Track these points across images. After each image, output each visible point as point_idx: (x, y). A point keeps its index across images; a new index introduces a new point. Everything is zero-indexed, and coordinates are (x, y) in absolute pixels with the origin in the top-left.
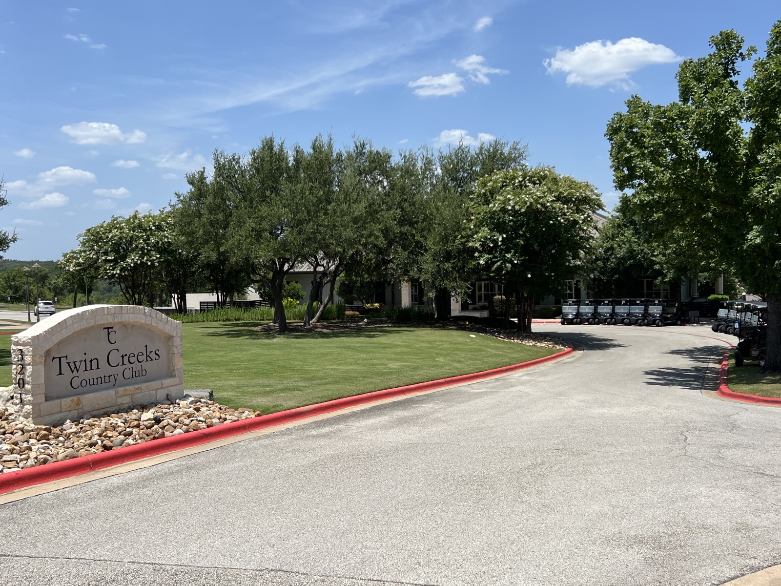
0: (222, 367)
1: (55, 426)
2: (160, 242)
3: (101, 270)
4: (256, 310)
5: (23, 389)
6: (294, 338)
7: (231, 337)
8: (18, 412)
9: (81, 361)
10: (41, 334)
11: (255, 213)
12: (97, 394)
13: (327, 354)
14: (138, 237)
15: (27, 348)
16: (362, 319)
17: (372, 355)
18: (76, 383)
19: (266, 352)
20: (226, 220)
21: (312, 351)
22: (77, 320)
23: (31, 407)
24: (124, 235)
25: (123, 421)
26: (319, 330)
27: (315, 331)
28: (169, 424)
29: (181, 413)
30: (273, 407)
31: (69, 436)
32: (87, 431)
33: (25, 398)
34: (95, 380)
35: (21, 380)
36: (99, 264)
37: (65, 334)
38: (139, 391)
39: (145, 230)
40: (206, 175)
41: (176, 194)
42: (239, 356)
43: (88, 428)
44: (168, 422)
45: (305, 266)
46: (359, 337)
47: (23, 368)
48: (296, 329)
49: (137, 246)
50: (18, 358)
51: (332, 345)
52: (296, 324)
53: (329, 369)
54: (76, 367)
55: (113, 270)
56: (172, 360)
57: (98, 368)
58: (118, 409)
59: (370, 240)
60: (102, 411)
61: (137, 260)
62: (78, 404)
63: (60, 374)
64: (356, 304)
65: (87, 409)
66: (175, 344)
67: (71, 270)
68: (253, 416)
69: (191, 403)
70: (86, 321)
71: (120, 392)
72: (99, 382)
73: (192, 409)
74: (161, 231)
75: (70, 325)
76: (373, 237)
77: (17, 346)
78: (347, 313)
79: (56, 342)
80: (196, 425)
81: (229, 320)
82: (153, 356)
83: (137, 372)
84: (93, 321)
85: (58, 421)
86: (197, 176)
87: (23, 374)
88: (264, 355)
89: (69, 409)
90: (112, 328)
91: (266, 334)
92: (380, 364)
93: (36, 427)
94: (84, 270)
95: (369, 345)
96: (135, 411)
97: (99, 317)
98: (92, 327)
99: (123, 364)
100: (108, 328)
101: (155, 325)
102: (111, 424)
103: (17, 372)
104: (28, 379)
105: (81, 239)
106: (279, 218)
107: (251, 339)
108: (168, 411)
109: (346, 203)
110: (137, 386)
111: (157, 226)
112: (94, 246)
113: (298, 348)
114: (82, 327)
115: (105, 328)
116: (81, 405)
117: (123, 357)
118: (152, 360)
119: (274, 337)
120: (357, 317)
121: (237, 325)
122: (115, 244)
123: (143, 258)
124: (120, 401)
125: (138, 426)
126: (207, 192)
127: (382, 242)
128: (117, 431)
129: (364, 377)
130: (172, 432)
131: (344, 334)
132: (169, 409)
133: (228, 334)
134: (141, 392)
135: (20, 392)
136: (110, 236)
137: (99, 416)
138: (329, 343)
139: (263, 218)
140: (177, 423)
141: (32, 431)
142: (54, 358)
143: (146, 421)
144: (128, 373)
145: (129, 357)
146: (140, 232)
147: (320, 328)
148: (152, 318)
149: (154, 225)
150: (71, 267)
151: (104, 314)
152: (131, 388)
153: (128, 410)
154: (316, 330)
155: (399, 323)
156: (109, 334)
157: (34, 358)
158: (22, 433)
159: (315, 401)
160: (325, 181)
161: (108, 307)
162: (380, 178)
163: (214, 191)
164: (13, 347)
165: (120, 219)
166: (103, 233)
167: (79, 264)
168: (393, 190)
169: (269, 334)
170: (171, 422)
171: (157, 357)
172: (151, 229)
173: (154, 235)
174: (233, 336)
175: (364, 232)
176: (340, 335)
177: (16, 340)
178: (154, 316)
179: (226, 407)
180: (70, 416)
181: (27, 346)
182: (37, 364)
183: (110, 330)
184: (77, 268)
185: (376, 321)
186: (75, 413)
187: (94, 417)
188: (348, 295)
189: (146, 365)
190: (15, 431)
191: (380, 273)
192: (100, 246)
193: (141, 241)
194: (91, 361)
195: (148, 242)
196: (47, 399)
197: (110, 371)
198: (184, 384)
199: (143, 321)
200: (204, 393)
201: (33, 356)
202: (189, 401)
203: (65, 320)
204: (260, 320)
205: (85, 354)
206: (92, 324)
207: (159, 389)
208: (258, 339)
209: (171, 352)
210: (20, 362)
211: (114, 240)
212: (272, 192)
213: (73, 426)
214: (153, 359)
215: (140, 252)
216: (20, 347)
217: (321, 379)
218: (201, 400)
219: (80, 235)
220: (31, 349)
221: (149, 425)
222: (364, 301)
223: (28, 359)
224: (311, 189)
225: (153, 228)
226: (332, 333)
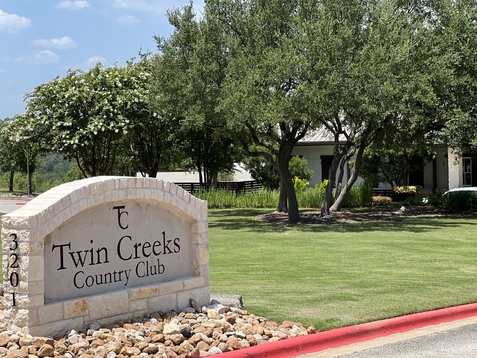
0: (231, 268)
1: (57, 338)
2: (129, 103)
3: (55, 140)
4: (248, 194)
5: (17, 288)
6: (311, 231)
7: (227, 229)
8: (10, 318)
9: (87, 251)
10: (40, 214)
11: (259, 62)
12: (107, 296)
13: (366, 252)
14: (101, 97)
15: (22, 231)
16: (398, 207)
17: (429, 256)
18: (80, 280)
19: (280, 249)
20: (220, 70)
21: (343, 249)
22: (83, 196)
23: (27, 311)
24: (84, 94)
25: (142, 334)
26: (343, 220)
27: (337, 223)
28: (201, 340)
29: (212, 325)
30: (327, 321)
31: (77, 352)
32: (97, 346)
33: (20, 299)
34: (104, 277)
35: (15, 275)
36: (52, 133)
37: (69, 214)
38: (157, 294)
39: (110, 88)
40: (193, 11)
41: (156, 38)
42: (247, 254)
43: (99, 342)
44: (201, 336)
45: (318, 133)
46: (400, 230)
47: (17, 258)
48: (310, 220)
49: (101, 109)
50: (11, 245)
51: (368, 241)
52: (309, 213)
53: (379, 273)
54: (80, 259)
55: (70, 138)
56: (195, 253)
57: (107, 261)
58: (131, 317)
59: (415, 97)
60: (112, 320)
61: (102, 126)
62: (83, 309)
63: (62, 267)
64: (382, 186)
65: (94, 315)
66: (199, 232)
67: (17, 140)
68: (305, 333)
69: (221, 312)
70: (94, 198)
71: (134, 295)
72: (108, 280)
73: (224, 320)
74: (131, 88)
75: (75, 203)
76: (419, 92)
77: (10, 229)
78: (375, 198)
79: (58, 225)
80: (236, 342)
81: (217, 207)
82: (172, 246)
83: (153, 268)
84: (101, 197)
85: (60, 331)
86: (182, 12)
87: (18, 267)
88: (280, 253)
89: (73, 315)
90: (123, 207)
91: (272, 225)
92: (448, 269)
93: (36, 338)
94: (33, 140)
95: (420, 242)
96: (154, 320)
97: (108, 192)
98: (100, 205)
99: (136, 257)
100: (119, 208)
101: (175, 205)
102: (128, 337)
103: (9, 264)
104: (23, 274)
105: (29, 99)
106: (292, 68)
107: (254, 231)
108: (195, 321)
109: (383, 45)
110: (154, 287)
111: (125, 82)
112: (45, 109)
113: (322, 244)
114: (89, 206)
115: (115, 208)
116: (87, 311)
117: (136, 247)
118: (171, 252)
119: (285, 230)
120: (388, 204)
121: (229, 214)
122: (72, 106)
123: (109, 125)
124: (133, 306)
125: (162, 341)
126: (196, 33)
127: (432, 99)
128: (138, 347)
129: (435, 285)
130: (207, 351)
131: (379, 226)
132: (196, 319)
133: (221, 225)
134: (159, 295)
135: (12, 291)
136: (66, 96)
137: (110, 326)
138: (362, 238)
139: (270, 69)
140: (211, 339)
141: (31, 344)
142: (54, 247)
143: (171, 334)
144: (142, 270)
145: (143, 248)
146: (105, 90)
147: (343, 218)
148: (172, 195)
149: (121, 81)
150: (18, 136)
151: (115, 189)
152: (147, 288)
153: (145, 318)
154: (339, 221)
155: (451, 212)
156: (119, 215)
157: (32, 246)
158: (17, 346)
159: (381, 315)
160: (353, 15)
161: (120, 179)
162: (427, 9)
163: (205, 32)
164: (4, 231)
165: (78, 74)
166: (58, 92)
167: (27, 133)
168: (447, 26)
169: (276, 226)
170: (205, 337)
171: (177, 249)
172: (116, 86)
173: (122, 94)
174: (228, 227)
175: (407, 86)
176: (373, 228)
177: (8, 222)
178: (174, 192)
179: (265, 319)
180: (74, 325)
181: (23, 229)
182: (35, 255)
183: (121, 210)
184: (25, 138)
185: (419, 210)
186: (80, 322)
187: (103, 327)
188: (372, 174)
189: (164, 259)
190: (10, 343)
191: (422, 143)
192: (54, 109)
193: (106, 102)
194: (98, 251)
195: (114, 103)
196: (48, 301)
197: (122, 265)
198: (211, 287)
199: (161, 200)
200: (233, 300)
201: (31, 243)
202: (218, 309)
203: (69, 195)
204: (258, 207)
205: (92, 242)
206: (101, 202)
207: (181, 291)
208: (265, 231)
209: (194, 242)
210: (12, 252)
211: (72, 100)
212: (282, 32)
213: (81, 339)
214: (172, 250)
215: (105, 116)
216: (12, 231)
217: (376, 285)
218: (231, 308)
219: (28, 95)
220: (29, 233)
221: (177, 339)
222: (394, 182)
223: (23, 247)
224: (335, 27)
225: (120, 85)
226: (362, 225)
